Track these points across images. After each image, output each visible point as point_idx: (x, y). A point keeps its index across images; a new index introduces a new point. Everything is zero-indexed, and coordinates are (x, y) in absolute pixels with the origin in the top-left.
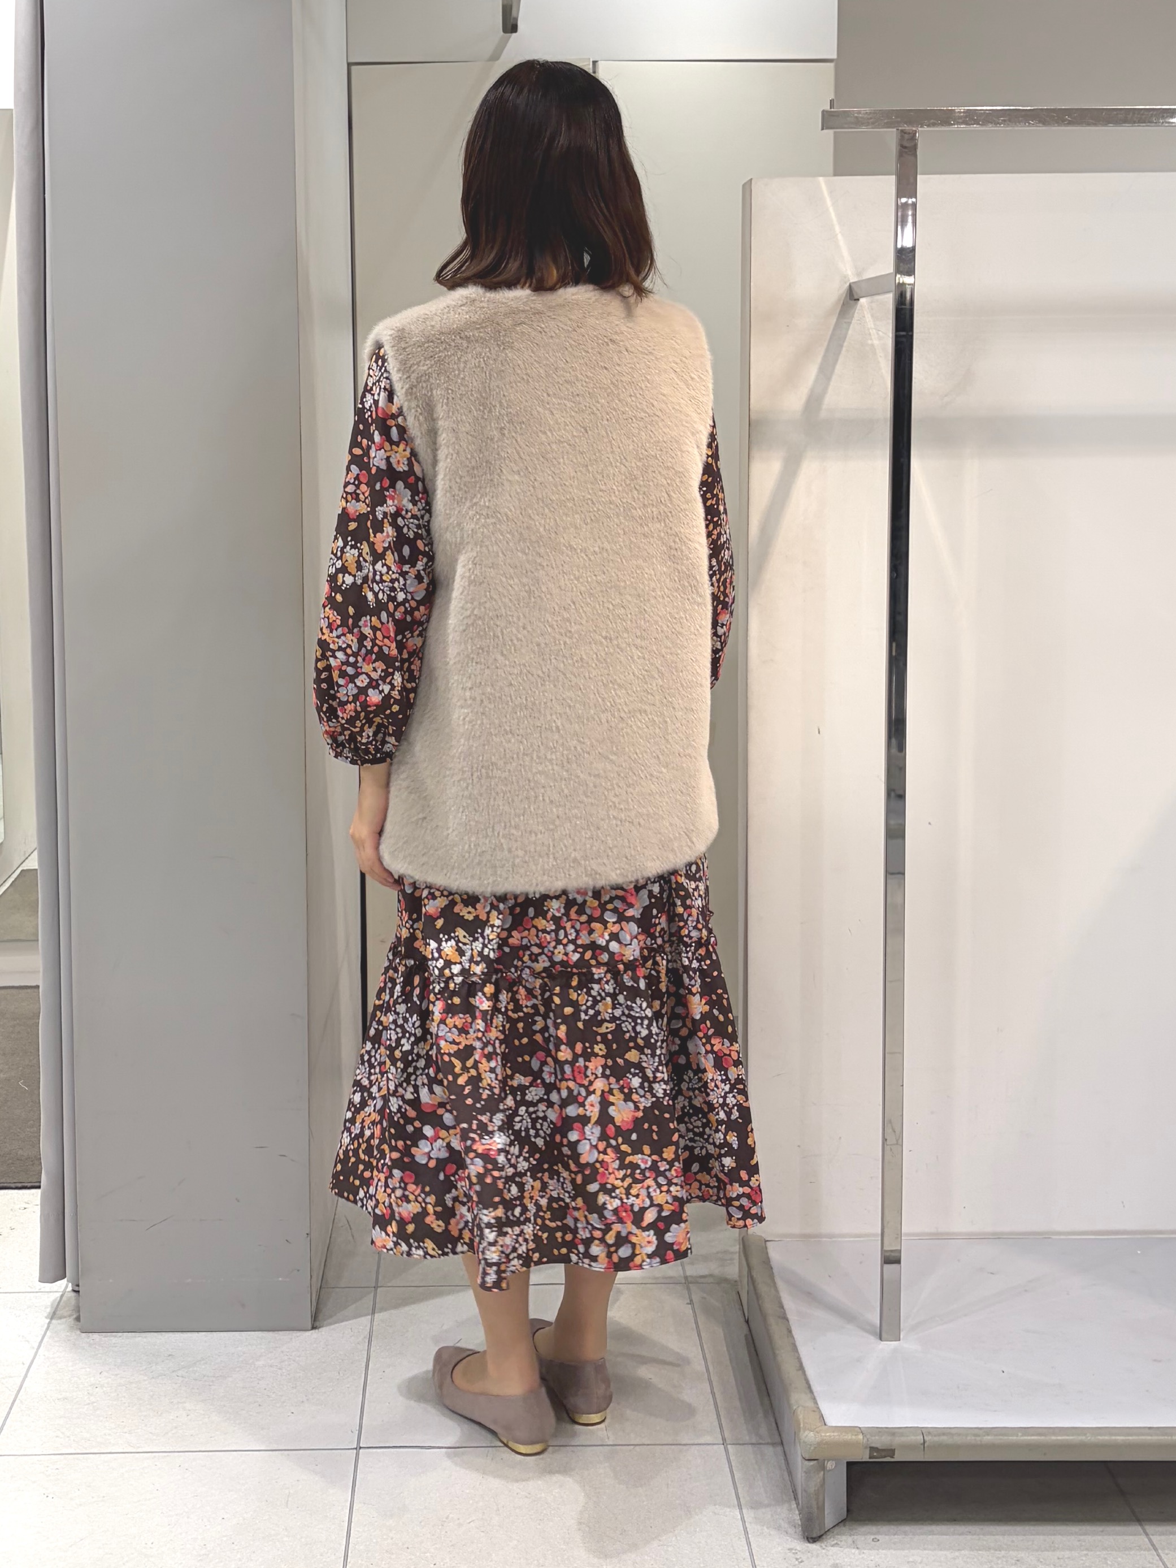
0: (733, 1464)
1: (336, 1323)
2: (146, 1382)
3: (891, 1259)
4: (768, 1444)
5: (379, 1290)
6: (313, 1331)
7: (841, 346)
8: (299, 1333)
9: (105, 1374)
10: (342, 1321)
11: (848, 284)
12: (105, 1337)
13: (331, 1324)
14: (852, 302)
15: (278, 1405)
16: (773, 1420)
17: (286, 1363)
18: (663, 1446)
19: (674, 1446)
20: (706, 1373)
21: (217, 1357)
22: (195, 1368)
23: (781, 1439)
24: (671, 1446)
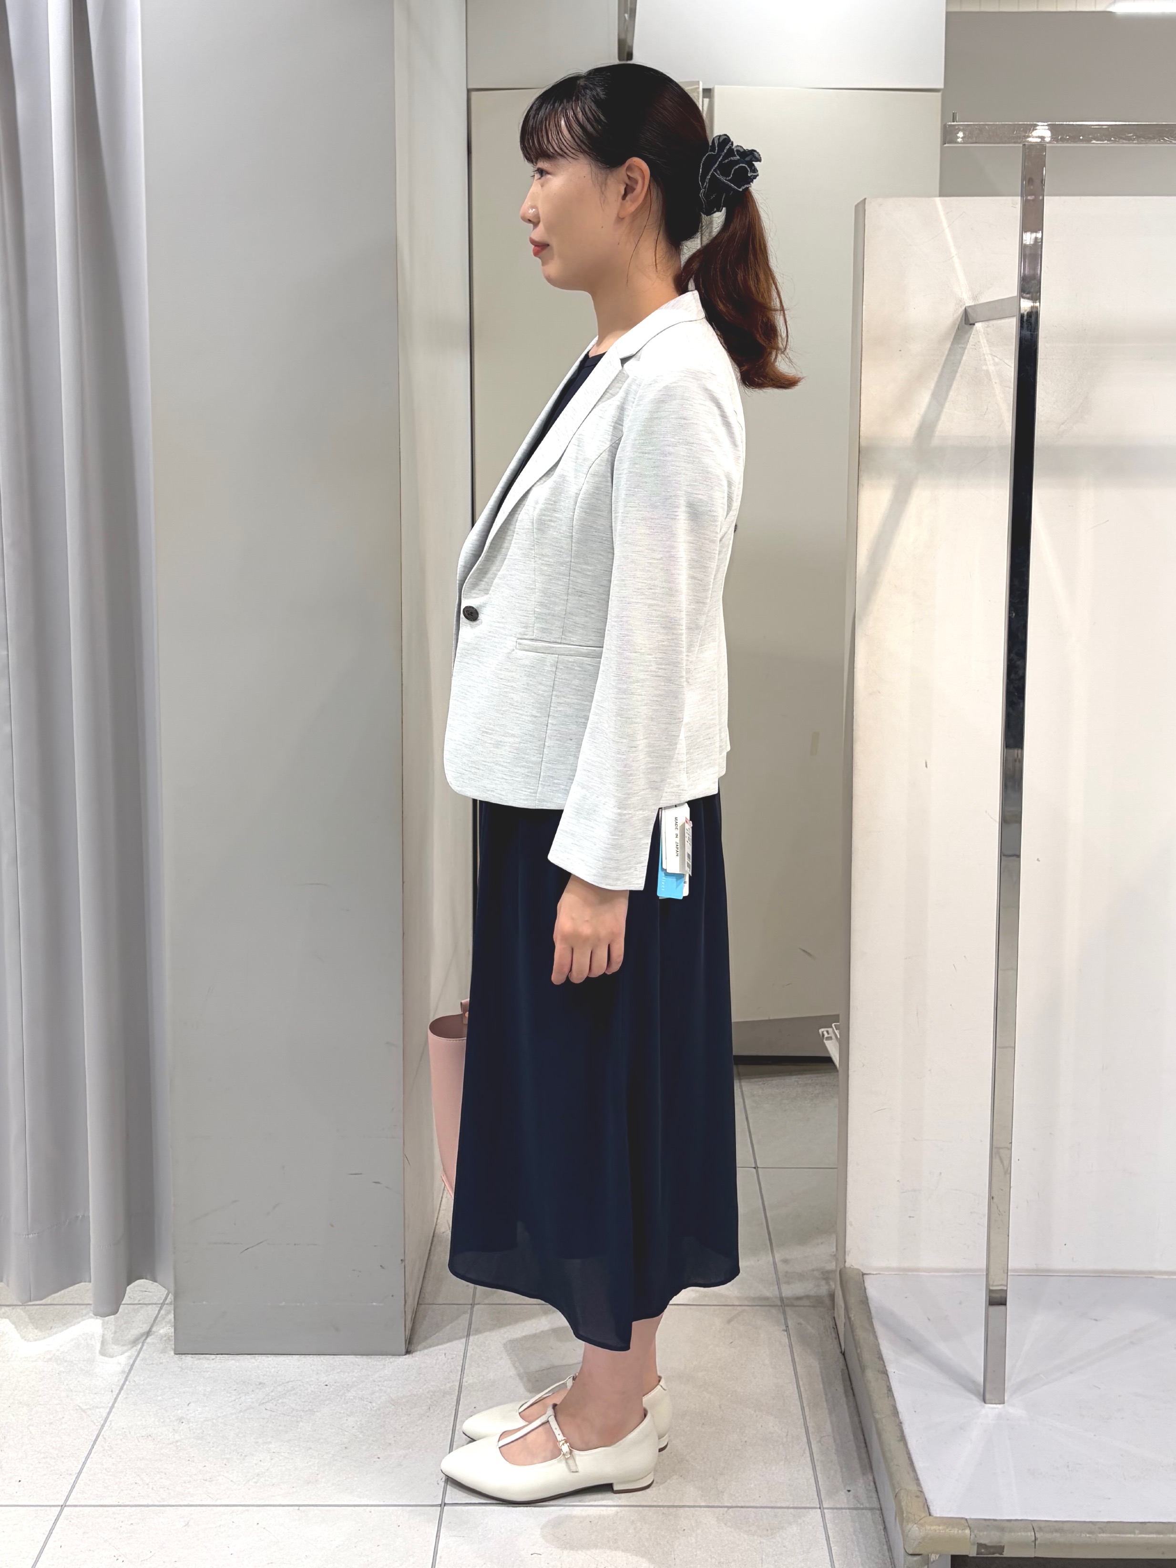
0: (830, 1534)
1: (430, 1346)
2: (234, 1417)
3: (997, 1300)
5: (476, 1307)
6: (407, 1356)
7: (956, 372)
8: (393, 1359)
9: (192, 1405)
10: (437, 1345)
11: (964, 308)
12: (197, 1359)
13: (425, 1348)
14: (967, 327)
15: (364, 1448)
16: (871, 1478)
17: (377, 1394)
18: (759, 1509)
19: (769, 1510)
20: (802, 1417)
21: (309, 1386)
22: (285, 1400)
23: (880, 1504)
24: (765, 1510)
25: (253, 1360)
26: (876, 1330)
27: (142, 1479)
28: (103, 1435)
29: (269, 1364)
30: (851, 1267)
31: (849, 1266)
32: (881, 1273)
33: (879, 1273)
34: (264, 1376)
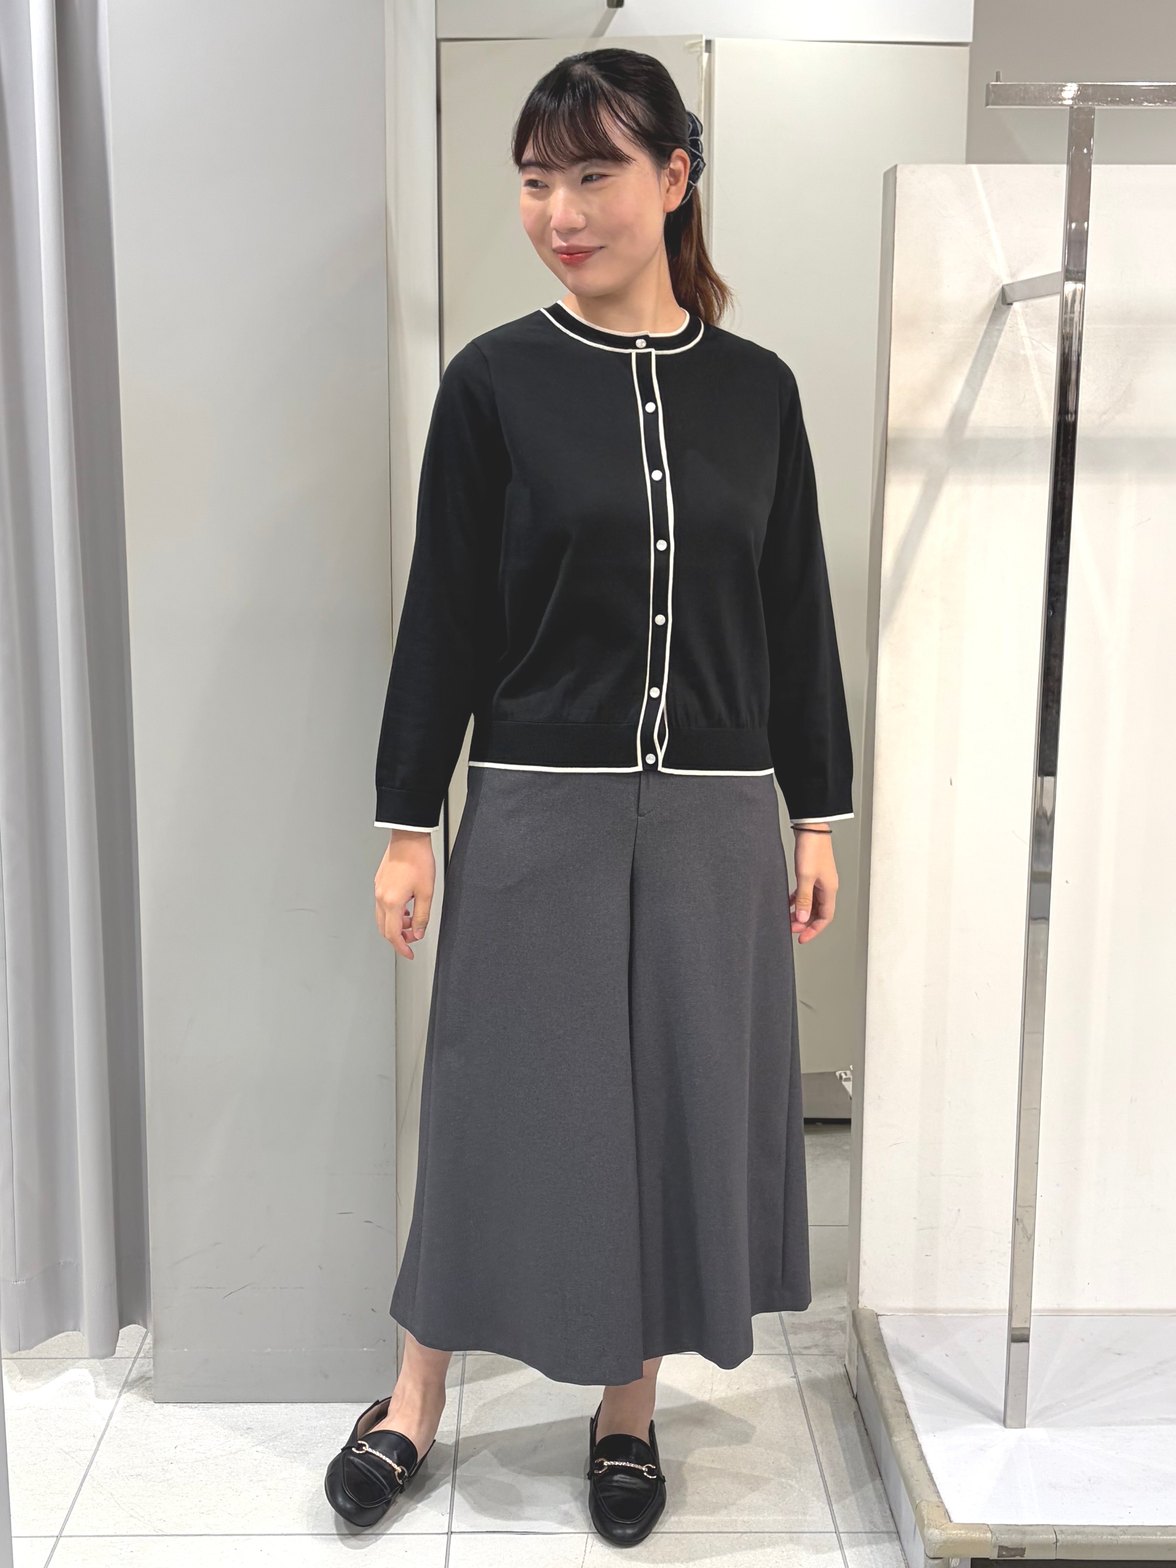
0: (847, 1554)
2: (224, 1458)
3: (1019, 1337)
4: (882, 1532)
9: (180, 1448)
11: (998, 288)
12: (180, 1407)
14: (1005, 306)
16: (887, 1506)
18: (773, 1534)
19: (784, 1534)
20: (814, 1454)
21: (299, 1431)
22: (276, 1443)
23: (897, 1528)
24: (780, 1534)
25: (239, 1408)
26: (892, 1365)
27: (136, 1512)
28: (90, 1475)
29: (255, 1412)
30: (865, 1308)
31: (862, 1307)
32: (896, 1314)
33: (894, 1314)
34: (251, 1422)
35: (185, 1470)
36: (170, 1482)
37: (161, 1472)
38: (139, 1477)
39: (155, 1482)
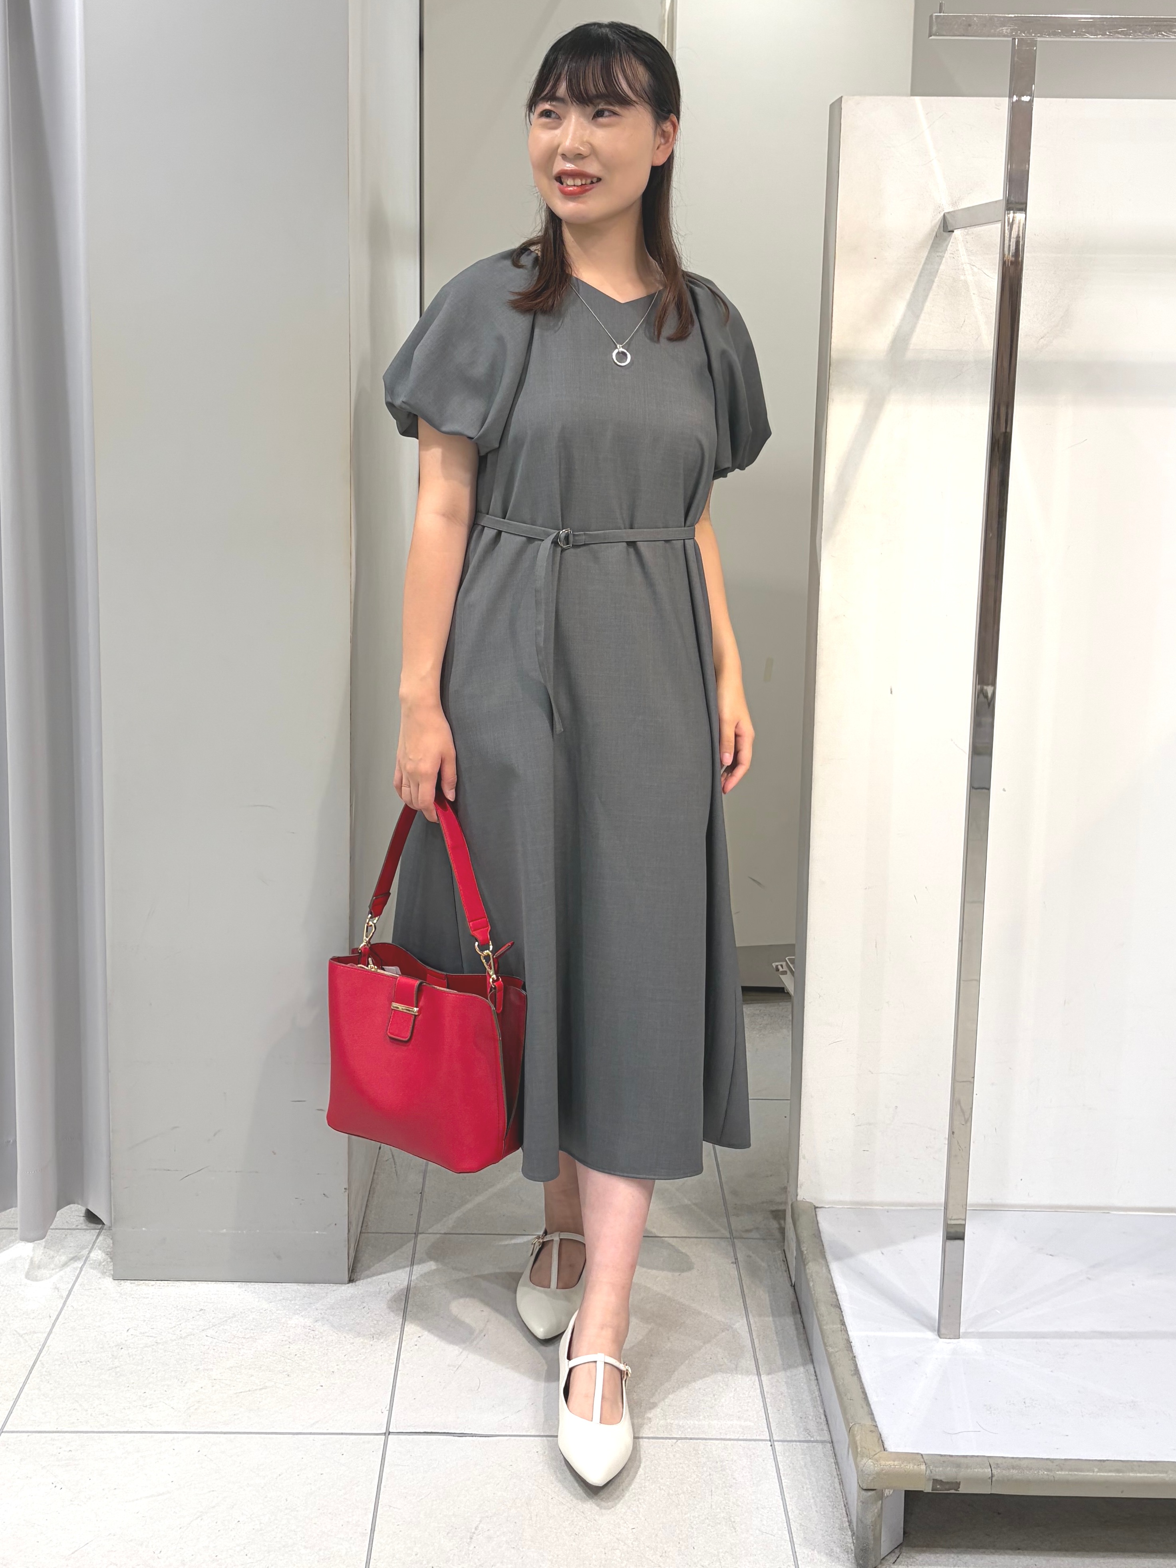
0: (781, 1468)
1: (374, 1275)
4: (817, 1441)
5: (419, 1236)
6: (350, 1285)
7: (932, 282)
8: (335, 1287)
10: (380, 1273)
11: (942, 215)
12: (137, 1285)
13: (368, 1277)
14: (945, 234)
15: (307, 1376)
18: (708, 1441)
19: (718, 1442)
20: (751, 1349)
21: (249, 1313)
22: (226, 1327)
24: (715, 1442)
25: (194, 1287)
26: (829, 1263)
27: (81, 1405)
28: (41, 1359)
29: (210, 1291)
30: (804, 1200)
31: (801, 1200)
32: (834, 1206)
33: (830, 1206)
34: (204, 1302)
35: (134, 1357)
36: (118, 1369)
37: (110, 1359)
38: (88, 1363)
39: (102, 1369)
